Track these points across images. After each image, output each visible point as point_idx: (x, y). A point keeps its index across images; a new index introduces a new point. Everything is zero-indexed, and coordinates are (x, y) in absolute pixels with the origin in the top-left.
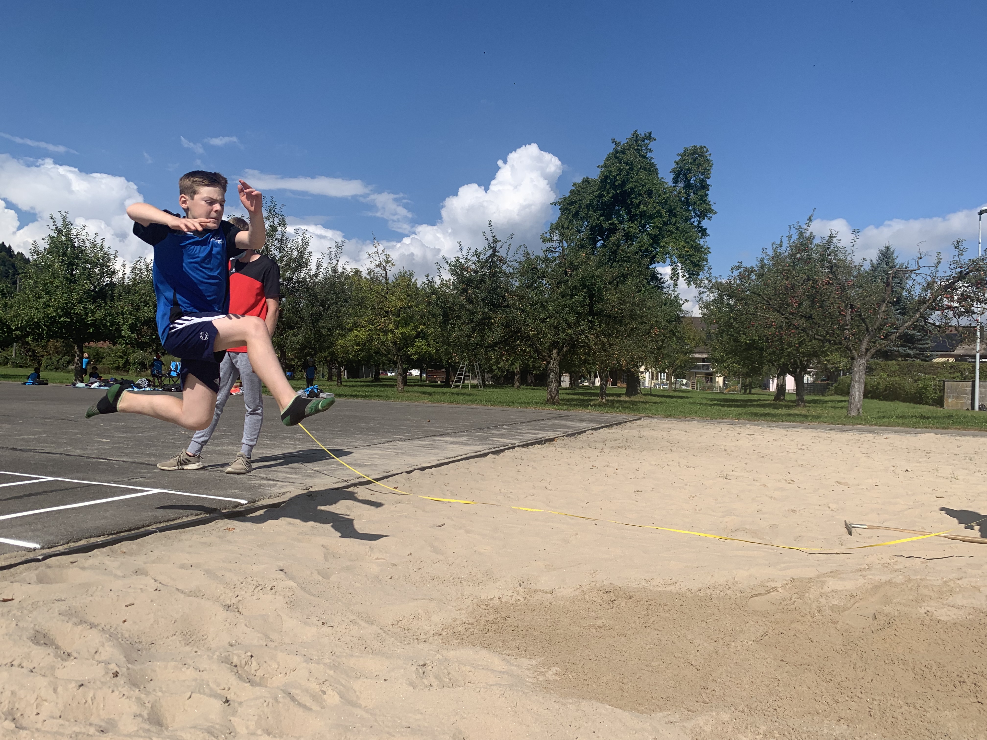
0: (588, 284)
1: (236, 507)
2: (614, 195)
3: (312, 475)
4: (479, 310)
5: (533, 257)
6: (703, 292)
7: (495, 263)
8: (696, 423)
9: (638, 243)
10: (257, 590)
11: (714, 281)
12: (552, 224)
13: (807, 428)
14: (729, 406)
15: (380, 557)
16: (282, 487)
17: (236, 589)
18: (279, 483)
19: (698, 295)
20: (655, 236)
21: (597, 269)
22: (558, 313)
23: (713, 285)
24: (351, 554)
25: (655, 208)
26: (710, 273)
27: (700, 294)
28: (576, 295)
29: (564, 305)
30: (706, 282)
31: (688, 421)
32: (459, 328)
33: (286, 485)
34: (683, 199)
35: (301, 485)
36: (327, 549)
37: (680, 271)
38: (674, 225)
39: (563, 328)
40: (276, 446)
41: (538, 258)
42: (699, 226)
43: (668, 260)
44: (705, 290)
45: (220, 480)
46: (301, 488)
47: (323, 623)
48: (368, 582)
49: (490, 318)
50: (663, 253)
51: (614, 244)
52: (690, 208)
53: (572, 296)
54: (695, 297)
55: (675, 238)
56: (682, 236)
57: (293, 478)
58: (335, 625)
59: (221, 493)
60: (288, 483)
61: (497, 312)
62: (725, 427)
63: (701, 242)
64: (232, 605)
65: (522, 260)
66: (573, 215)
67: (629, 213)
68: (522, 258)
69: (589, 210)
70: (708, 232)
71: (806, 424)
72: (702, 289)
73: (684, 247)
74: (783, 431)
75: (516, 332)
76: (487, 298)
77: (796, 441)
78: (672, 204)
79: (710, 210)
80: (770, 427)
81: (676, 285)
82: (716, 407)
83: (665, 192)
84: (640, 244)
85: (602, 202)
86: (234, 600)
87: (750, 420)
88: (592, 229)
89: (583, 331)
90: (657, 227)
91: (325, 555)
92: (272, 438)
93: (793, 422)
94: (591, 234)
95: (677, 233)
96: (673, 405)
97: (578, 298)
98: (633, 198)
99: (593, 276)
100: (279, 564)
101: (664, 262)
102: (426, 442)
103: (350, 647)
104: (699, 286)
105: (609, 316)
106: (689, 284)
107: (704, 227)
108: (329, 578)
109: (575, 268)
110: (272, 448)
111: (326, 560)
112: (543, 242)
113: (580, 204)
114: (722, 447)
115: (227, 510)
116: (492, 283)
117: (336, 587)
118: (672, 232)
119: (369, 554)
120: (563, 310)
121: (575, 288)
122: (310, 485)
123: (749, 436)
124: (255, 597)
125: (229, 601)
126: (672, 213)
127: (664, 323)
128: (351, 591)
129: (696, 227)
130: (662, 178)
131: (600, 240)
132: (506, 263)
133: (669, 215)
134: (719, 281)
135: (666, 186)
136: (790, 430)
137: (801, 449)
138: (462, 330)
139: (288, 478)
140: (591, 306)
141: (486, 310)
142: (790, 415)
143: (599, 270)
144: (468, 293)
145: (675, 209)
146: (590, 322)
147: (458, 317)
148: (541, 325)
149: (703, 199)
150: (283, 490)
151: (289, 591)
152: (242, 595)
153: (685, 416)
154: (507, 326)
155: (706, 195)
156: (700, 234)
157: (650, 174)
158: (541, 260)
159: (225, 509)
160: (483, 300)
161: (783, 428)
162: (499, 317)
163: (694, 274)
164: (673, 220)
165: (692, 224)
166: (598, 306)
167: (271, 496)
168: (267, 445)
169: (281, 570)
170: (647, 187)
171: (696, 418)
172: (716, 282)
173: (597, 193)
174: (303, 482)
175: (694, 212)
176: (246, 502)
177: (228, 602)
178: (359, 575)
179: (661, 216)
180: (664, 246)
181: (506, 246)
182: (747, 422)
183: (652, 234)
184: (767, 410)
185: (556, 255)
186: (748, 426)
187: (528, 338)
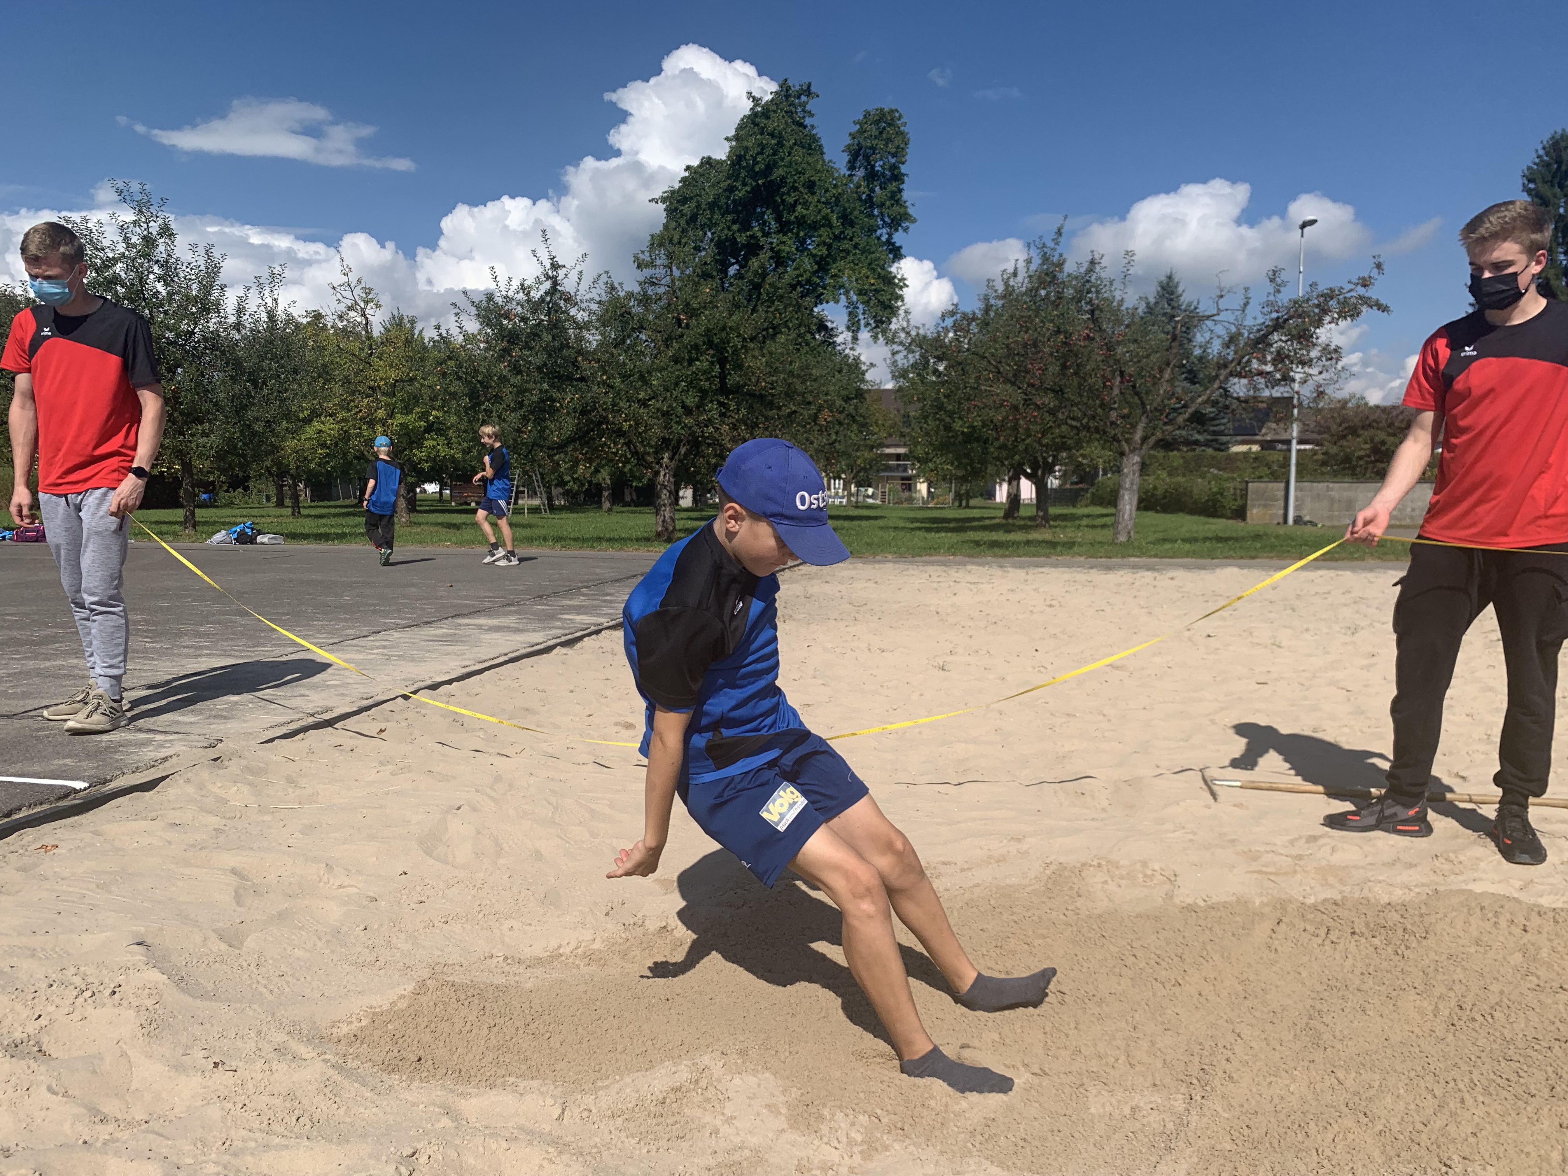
0: (716, 341)
1: (66, 796)
2: (752, 189)
3: (225, 714)
4: (532, 385)
5: (622, 294)
6: (898, 352)
7: (557, 304)
8: (891, 565)
9: (795, 269)
10: (81, 1000)
11: (913, 333)
12: (652, 236)
13: (1055, 566)
14: (938, 530)
15: (345, 884)
16: (161, 746)
17: (36, 1001)
18: (159, 737)
19: (890, 356)
20: (821, 257)
21: (731, 315)
22: (667, 390)
23: (913, 340)
24: (290, 884)
25: (820, 211)
26: (908, 321)
27: (894, 354)
28: (698, 360)
29: (678, 377)
30: (903, 335)
31: (879, 562)
32: (499, 417)
33: (171, 741)
34: (864, 197)
35: (202, 738)
36: (242, 877)
37: (861, 317)
38: (851, 240)
39: (677, 416)
40: (163, 653)
41: (630, 295)
42: (889, 242)
43: (843, 297)
44: (901, 348)
45: (37, 738)
46: (200, 745)
47: (216, 1065)
48: (319, 944)
49: (554, 401)
50: (834, 287)
51: (756, 273)
52: (876, 212)
53: (691, 361)
54: (885, 359)
55: (853, 262)
56: (863, 258)
57: (186, 724)
58: (241, 1064)
59: (37, 768)
60: (176, 736)
61: (564, 390)
62: (934, 571)
63: (893, 269)
64: (25, 1040)
65: (604, 298)
66: (688, 223)
67: (778, 219)
68: (604, 295)
69: (712, 213)
70: (903, 251)
71: (1054, 558)
72: (896, 347)
73: (867, 277)
74: (1020, 574)
75: (600, 423)
76: (545, 365)
77: (1041, 590)
78: (847, 205)
79: (906, 216)
80: (1001, 567)
81: (855, 339)
82: (918, 533)
83: (835, 186)
84: (797, 272)
85: (734, 201)
86: (32, 1028)
87: (970, 556)
88: (720, 244)
89: (709, 422)
90: (825, 243)
91: (235, 892)
92: (156, 636)
93: (1035, 556)
94: (719, 254)
95: (855, 254)
96: (853, 532)
97: (702, 364)
98: (784, 194)
99: (724, 329)
100: (134, 928)
101: (837, 302)
102: (442, 630)
103: (266, 1123)
104: (890, 341)
105: (752, 395)
106: (875, 338)
107: (897, 245)
108: (242, 944)
109: (693, 313)
110: (153, 659)
111: (238, 903)
112: (638, 267)
113: (697, 202)
114: (933, 609)
115: (45, 807)
116: (554, 339)
117: (253, 965)
118: (848, 252)
119: (325, 879)
120: (677, 384)
121: (696, 347)
122: (219, 736)
123: (972, 586)
124: (76, 1016)
125: (20, 1029)
126: (846, 219)
127: (839, 402)
128: (284, 968)
129: (884, 244)
130: (830, 161)
131: (733, 264)
132: (576, 304)
133: (842, 224)
134: (921, 332)
135: (836, 175)
136: (1032, 571)
137: (1051, 606)
138: (504, 420)
139: (178, 723)
140: (723, 377)
141: (546, 386)
142: (1028, 543)
143: (734, 318)
144: (512, 356)
145: (851, 213)
146: (721, 404)
147: (498, 398)
148: (641, 411)
149: (895, 197)
150: (163, 753)
151: (150, 995)
152: (49, 1014)
153: (875, 554)
154: (584, 412)
155: (900, 191)
156: (891, 256)
157: (810, 154)
158: (636, 299)
159: (41, 804)
160: (539, 369)
161: (1021, 567)
162: (570, 398)
163: (882, 322)
164: (849, 232)
165: (879, 238)
166: (734, 378)
167: (137, 768)
168: (145, 651)
169: (139, 944)
170: (807, 176)
171: (890, 557)
172: (918, 335)
173: (726, 183)
174: (204, 732)
175: (882, 220)
176: (87, 785)
177: (18, 1035)
178: (302, 928)
179: (830, 226)
180: (836, 275)
181: (574, 276)
182: (967, 559)
183: (814, 256)
184: (995, 536)
185: (661, 290)
186: (969, 567)
187: (620, 433)
